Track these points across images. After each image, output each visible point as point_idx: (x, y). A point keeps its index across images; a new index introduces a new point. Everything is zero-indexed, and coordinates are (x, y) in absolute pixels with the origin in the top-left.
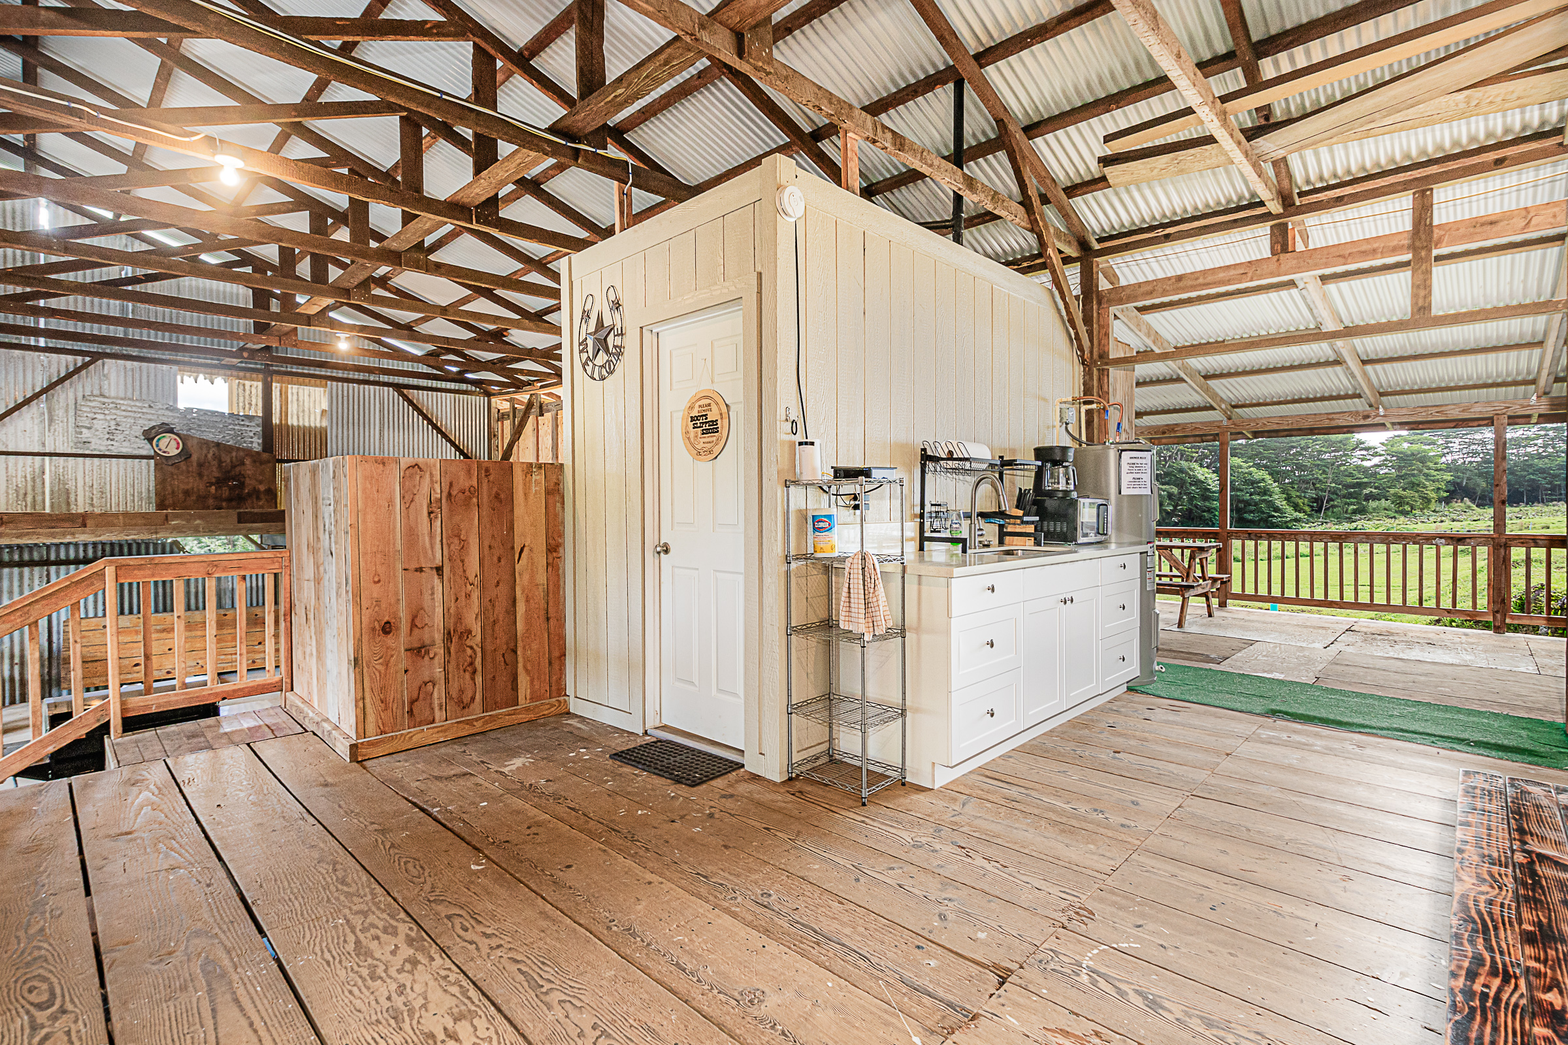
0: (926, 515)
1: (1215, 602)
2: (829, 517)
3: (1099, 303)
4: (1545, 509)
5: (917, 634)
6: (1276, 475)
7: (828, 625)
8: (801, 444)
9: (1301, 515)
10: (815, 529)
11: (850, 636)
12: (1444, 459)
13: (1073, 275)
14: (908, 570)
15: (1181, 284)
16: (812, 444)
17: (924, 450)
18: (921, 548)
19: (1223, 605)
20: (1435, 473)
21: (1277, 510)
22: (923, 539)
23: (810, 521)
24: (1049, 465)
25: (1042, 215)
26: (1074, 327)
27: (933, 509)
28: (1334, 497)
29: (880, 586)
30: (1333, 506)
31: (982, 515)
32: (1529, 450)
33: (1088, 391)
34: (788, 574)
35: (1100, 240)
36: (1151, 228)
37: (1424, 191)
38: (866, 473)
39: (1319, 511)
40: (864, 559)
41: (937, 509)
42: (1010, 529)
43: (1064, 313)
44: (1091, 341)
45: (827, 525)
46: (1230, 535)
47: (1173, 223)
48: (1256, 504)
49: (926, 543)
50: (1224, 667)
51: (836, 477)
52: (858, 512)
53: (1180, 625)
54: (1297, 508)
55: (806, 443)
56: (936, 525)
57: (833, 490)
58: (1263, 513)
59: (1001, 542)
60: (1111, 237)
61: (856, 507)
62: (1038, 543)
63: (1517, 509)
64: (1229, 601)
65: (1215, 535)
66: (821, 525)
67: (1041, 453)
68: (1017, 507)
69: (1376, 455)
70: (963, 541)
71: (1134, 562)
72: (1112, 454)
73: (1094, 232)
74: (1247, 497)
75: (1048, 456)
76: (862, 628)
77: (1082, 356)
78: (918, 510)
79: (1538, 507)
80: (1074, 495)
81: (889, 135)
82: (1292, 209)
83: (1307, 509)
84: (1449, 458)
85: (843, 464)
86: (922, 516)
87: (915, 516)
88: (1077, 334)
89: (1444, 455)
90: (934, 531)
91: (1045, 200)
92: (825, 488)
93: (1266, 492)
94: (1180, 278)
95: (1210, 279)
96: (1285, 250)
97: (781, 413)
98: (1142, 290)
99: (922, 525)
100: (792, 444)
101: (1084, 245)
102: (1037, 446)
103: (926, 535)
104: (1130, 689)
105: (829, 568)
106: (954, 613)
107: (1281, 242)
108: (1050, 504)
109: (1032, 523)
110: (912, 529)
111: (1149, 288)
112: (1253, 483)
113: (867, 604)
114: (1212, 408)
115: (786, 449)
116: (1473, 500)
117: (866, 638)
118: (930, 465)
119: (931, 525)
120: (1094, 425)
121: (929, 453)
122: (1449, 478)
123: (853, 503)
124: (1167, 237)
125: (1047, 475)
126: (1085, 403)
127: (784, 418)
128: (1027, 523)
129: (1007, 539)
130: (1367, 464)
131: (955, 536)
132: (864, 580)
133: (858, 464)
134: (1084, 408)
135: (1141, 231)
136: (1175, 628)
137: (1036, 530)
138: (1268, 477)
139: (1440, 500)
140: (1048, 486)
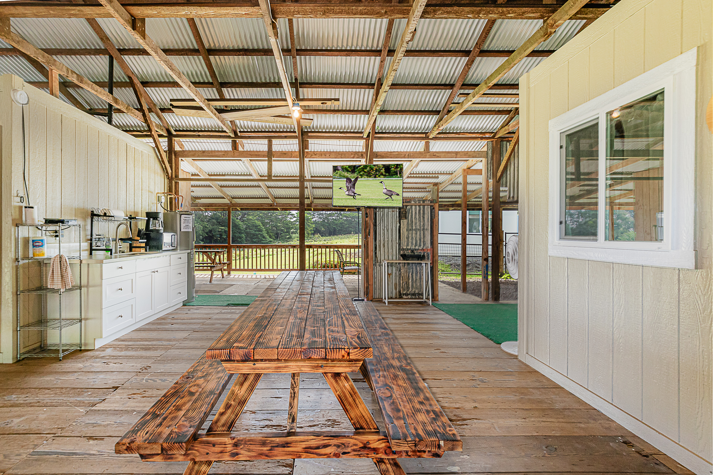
0: (93, 239)
1: (226, 273)
2: (42, 240)
3: (175, 156)
4: (337, 237)
5: (87, 288)
6: (264, 224)
7: (41, 288)
8: (26, 207)
9: (272, 240)
10: (34, 246)
11: (54, 291)
12: (313, 220)
13: (164, 143)
14: (83, 262)
15: (204, 154)
16: (32, 208)
17: (93, 212)
18: (91, 254)
19: (229, 273)
20: (310, 224)
21: (264, 237)
22: (91, 250)
23: (31, 243)
24: (151, 219)
25: (149, 118)
26: (164, 164)
27: (97, 237)
28: (282, 232)
29: (69, 269)
30: (282, 236)
31: (121, 239)
32: (334, 217)
33: (170, 190)
34: (17, 267)
35: (176, 131)
36: (194, 131)
37: (270, 140)
38: (62, 222)
39: (277, 238)
40: (61, 258)
41: (99, 237)
42: (134, 245)
43: (160, 158)
44: (172, 170)
45: (40, 244)
46: (232, 247)
47: (201, 131)
48: (257, 235)
49: (93, 252)
50: (221, 293)
51: (46, 223)
52: (58, 238)
53: (210, 282)
54: (270, 237)
55: (29, 207)
56: (98, 244)
57: (44, 228)
58: (259, 239)
59: (131, 251)
60: (180, 131)
61: (57, 236)
62: (146, 251)
63: (330, 237)
64: (231, 272)
65: (226, 247)
66: (37, 244)
67: (149, 215)
68: (138, 236)
69: (294, 217)
70: (111, 250)
71: (185, 256)
72: (178, 216)
73: (172, 127)
74: (254, 232)
75: (152, 216)
76: (60, 287)
77: (168, 176)
78: (89, 237)
79: (335, 236)
80: (162, 231)
81: (75, 76)
82: (237, 137)
83: (274, 237)
84: (314, 219)
85: (49, 217)
86: (91, 240)
87: (88, 240)
88: (165, 167)
89: (313, 218)
90: (98, 246)
91: (150, 110)
92: (39, 227)
93: (260, 230)
94: (204, 152)
95: (213, 154)
96: (235, 149)
97: (14, 193)
98: (191, 153)
99: (91, 244)
100: (21, 207)
101: (168, 131)
102: (147, 211)
103: (93, 248)
104: (184, 305)
105: (41, 264)
106: (104, 277)
107: (235, 146)
108: (152, 235)
109: (144, 242)
110: (85, 245)
111: (193, 153)
112: (256, 226)
113: (62, 276)
114: (223, 198)
115: (17, 210)
116: (320, 234)
117: (62, 290)
118: (95, 218)
119: (96, 244)
120: (172, 204)
121: (95, 213)
122: (314, 226)
123: (54, 234)
124: (199, 136)
125: (151, 223)
126: (169, 195)
127: (16, 195)
128: (142, 242)
129: (133, 249)
130: (292, 220)
131: (107, 248)
132: (61, 266)
133: (57, 217)
134: (169, 197)
135: (190, 131)
136: (209, 283)
137: (146, 245)
138: (261, 224)
139: (312, 234)
140: (151, 227)
